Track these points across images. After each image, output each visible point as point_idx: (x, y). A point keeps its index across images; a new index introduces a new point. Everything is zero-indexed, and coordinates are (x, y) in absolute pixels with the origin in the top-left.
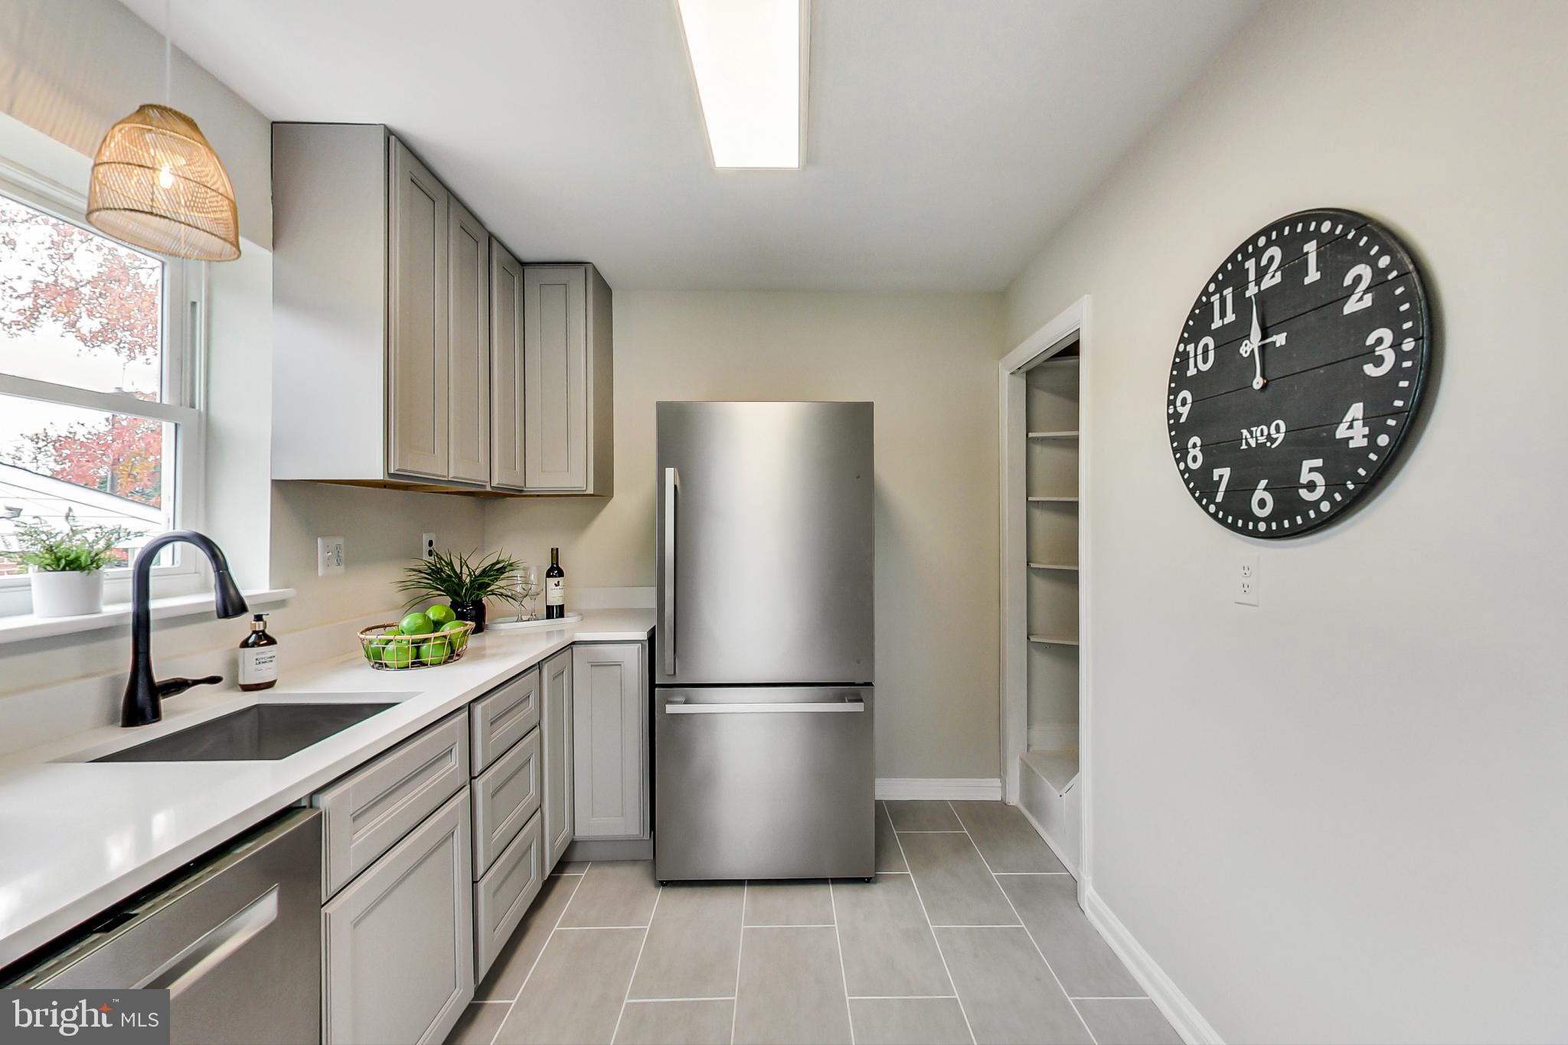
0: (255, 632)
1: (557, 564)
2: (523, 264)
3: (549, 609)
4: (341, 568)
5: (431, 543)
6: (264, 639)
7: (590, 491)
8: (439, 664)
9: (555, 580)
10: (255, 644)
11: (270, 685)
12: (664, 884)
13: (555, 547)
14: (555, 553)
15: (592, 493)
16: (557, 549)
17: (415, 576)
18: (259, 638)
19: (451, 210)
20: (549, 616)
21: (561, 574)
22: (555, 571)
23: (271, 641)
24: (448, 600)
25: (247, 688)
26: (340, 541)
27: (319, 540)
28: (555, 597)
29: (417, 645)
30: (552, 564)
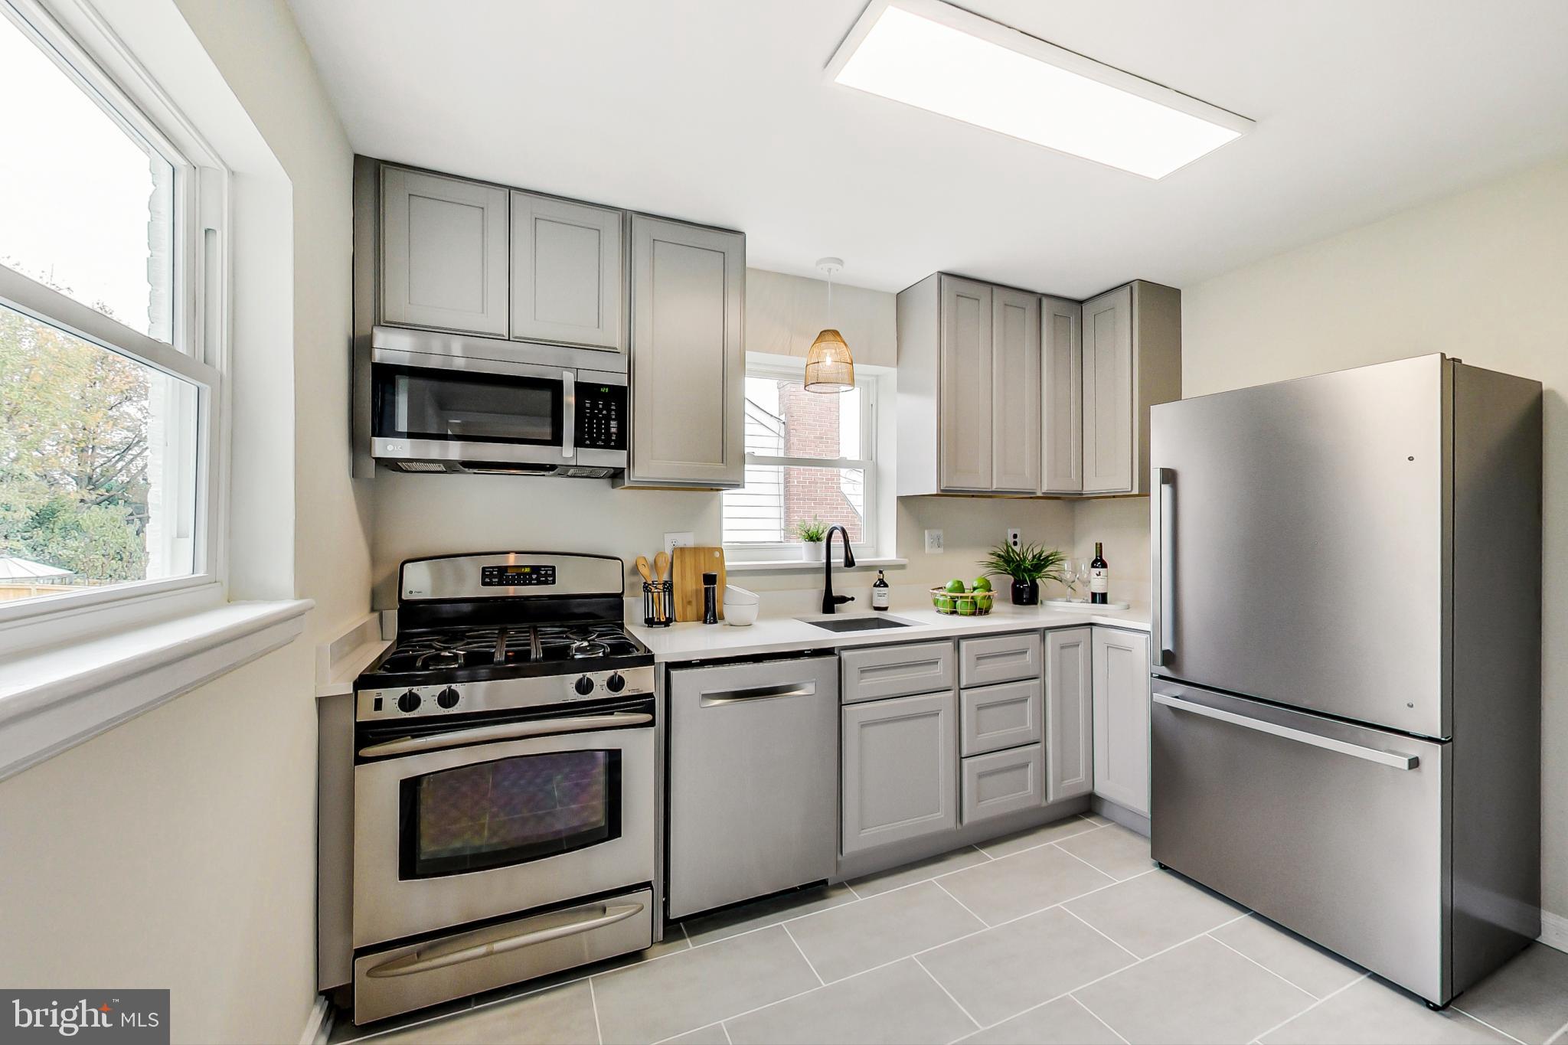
0: (879, 579)
1: (1101, 556)
2: (1081, 302)
3: (1094, 595)
4: (941, 550)
5: (1015, 536)
6: (882, 584)
7: (1136, 491)
8: (966, 615)
9: (1097, 570)
10: (879, 586)
11: (885, 609)
12: (1163, 867)
13: (1099, 542)
14: (1099, 547)
15: (1137, 493)
16: (1101, 544)
17: (994, 559)
18: (881, 583)
19: (995, 297)
20: (1094, 601)
21: (1104, 565)
22: (1099, 562)
23: (886, 586)
24: (1011, 579)
25: (877, 609)
26: (940, 532)
27: (926, 532)
28: (1097, 585)
29: (954, 600)
30: (1097, 556)
